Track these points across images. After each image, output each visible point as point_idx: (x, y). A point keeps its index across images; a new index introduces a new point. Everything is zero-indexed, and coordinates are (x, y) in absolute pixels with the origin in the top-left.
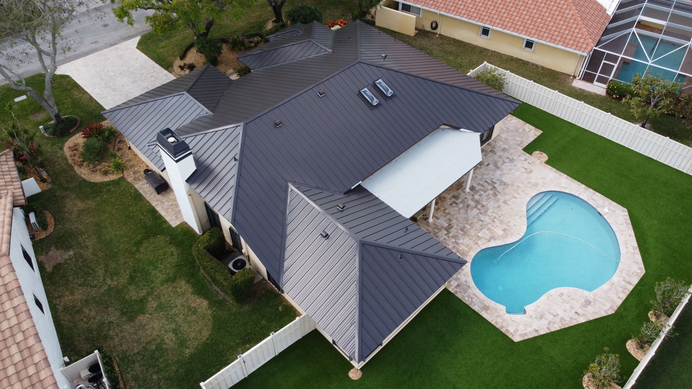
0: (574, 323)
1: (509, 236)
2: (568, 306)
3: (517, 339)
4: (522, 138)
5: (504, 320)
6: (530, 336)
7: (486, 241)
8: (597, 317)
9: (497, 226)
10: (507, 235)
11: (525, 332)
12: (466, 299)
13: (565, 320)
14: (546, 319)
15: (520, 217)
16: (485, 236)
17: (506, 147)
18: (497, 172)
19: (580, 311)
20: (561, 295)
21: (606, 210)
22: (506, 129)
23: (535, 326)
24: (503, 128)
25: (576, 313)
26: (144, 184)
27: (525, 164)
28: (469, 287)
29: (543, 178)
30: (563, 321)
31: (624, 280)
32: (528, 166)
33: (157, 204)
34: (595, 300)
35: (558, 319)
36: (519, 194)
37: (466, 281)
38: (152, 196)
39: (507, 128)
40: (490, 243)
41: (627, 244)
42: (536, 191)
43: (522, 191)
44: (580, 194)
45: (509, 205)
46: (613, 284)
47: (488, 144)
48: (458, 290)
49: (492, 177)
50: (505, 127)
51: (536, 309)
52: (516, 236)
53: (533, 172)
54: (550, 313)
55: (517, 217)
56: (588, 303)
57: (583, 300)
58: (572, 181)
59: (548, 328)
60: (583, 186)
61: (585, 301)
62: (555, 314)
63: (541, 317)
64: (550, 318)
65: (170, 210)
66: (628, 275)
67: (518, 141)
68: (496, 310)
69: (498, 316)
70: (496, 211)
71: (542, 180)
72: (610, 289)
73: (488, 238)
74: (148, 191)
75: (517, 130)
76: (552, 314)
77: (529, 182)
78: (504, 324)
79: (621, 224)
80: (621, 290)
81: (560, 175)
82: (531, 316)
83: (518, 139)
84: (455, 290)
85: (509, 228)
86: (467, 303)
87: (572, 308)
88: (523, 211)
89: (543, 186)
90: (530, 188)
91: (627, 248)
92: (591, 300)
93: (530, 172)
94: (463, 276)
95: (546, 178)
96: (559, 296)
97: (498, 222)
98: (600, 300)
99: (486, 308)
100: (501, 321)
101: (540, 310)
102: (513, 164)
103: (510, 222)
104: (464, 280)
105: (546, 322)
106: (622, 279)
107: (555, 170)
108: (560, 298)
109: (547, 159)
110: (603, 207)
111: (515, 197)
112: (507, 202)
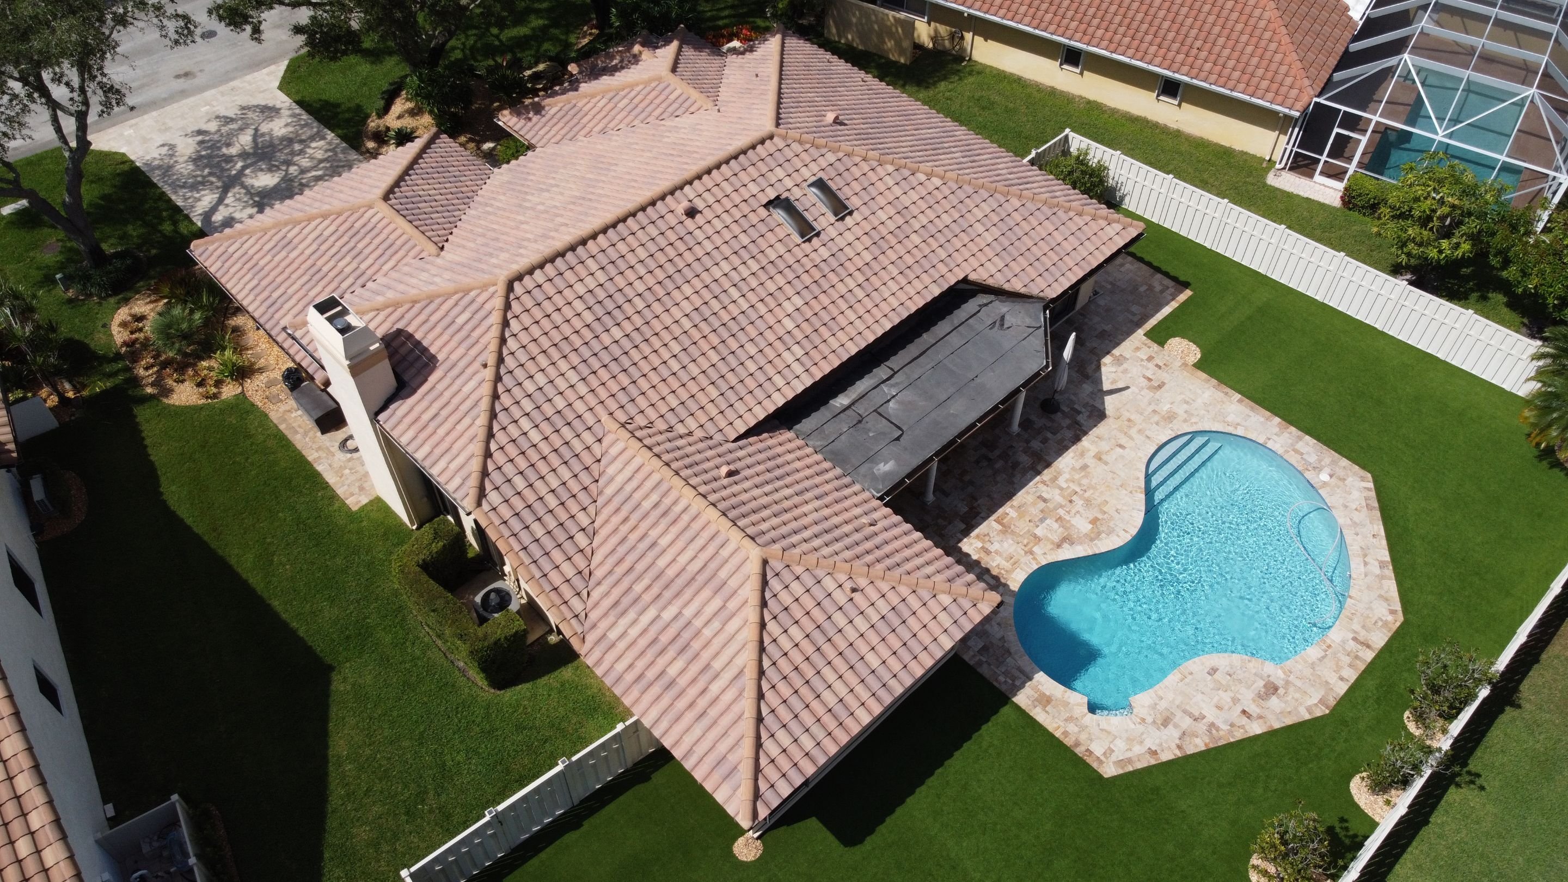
0: (1239, 735)
1: (1103, 535)
2: (1226, 697)
3: (1109, 771)
4: (1144, 307)
5: (1083, 728)
6: (1139, 766)
7: (1051, 546)
8: (1289, 721)
9: (1078, 512)
10: (1099, 534)
11: (1129, 755)
12: (1002, 679)
13: (1218, 729)
14: (1176, 726)
15: (1131, 492)
16: (1049, 535)
17: (1108, 328)
18: (1085, 386)
19: (1253, 709)
20: (1213, 671)
21: (1324, 477)
22: (1109, 287)
23: (1150, 743)
24: (1103, 283)
25: (1244, 712)
26: (289, 411)
27: (1148, 369)
28: (1008, 651)
29: (1187, 403)
30: (1214, 731)
31: (1355, 639)
32: (1154, 374)
33: (319, 458)
34: (1287, 683)
35: (1201, 727)
36: (1132, 438)
37: (1002, 639)
38: (307, 439)
39: (1112, 284)
40: (1060, 550)
41: (1365, 555)
42: (1170, 432)
43: (1140, 431)
44: (1269, 439)
45: (1106, 463)
46: (1329, 646)
47: (1066, 322)
48: (984, 660)
49: (1073, 398)
50: (1107, 282)
51: (1156, 704)
52: (1118, 536)
53: (1166, 387)
54: (1185, 712)
55: (1124, 492)
56: (1272, 689)
57: (1261, 683)
58: (1252, 409)
59: (1179, 747)
60: (1277, 420)
61: (1265, 686)
62: (1197, 714)
63: (1166, 722)
64: (1186, 722)
65: (347, 471)
66: (1364, 627)
67: (1135, 314)
68: (1066, 704)
69: (1070, 719)
70: (1077, 477)
71: (1185, 406)
72: (1323, 657)
73: (1057, 540)
74: (300, 426)
75: (1134, 288)
76: (1190, 715)
77: (1154, 411)
78: (1083, 737)
79: (1356, 509)
80: (1346, 660)
81: (1226, 394)
82: (1143, 720)
83: (1135, 309)
84: (977, 658)
85: (1105, 516)
86: (1003, 688)
87: (1235, 701)
88: (1138, 479)
89: (1185, 421)
90: (1157, 424)
91: (1366, 564)
92: (1280, 683)
93: (1160, 387)
94: (996, 628)
95: (1193, 400)
96: (1209, 673)
97: (1082, 502)
98: (1299, 683)
99: (1045, 701)
100: (1076, 729)
101: (1163, 705)
102: (1121, 368)
103: (1107, 502)
104: (998, 636)
105: (1176, 734)
106: (1352, 635)
107: (1214, 381)
108: (1209, 677)
109: (1199, 356)
110: (1318, 469)
111: (1121, 446)
112: (1104, 457)
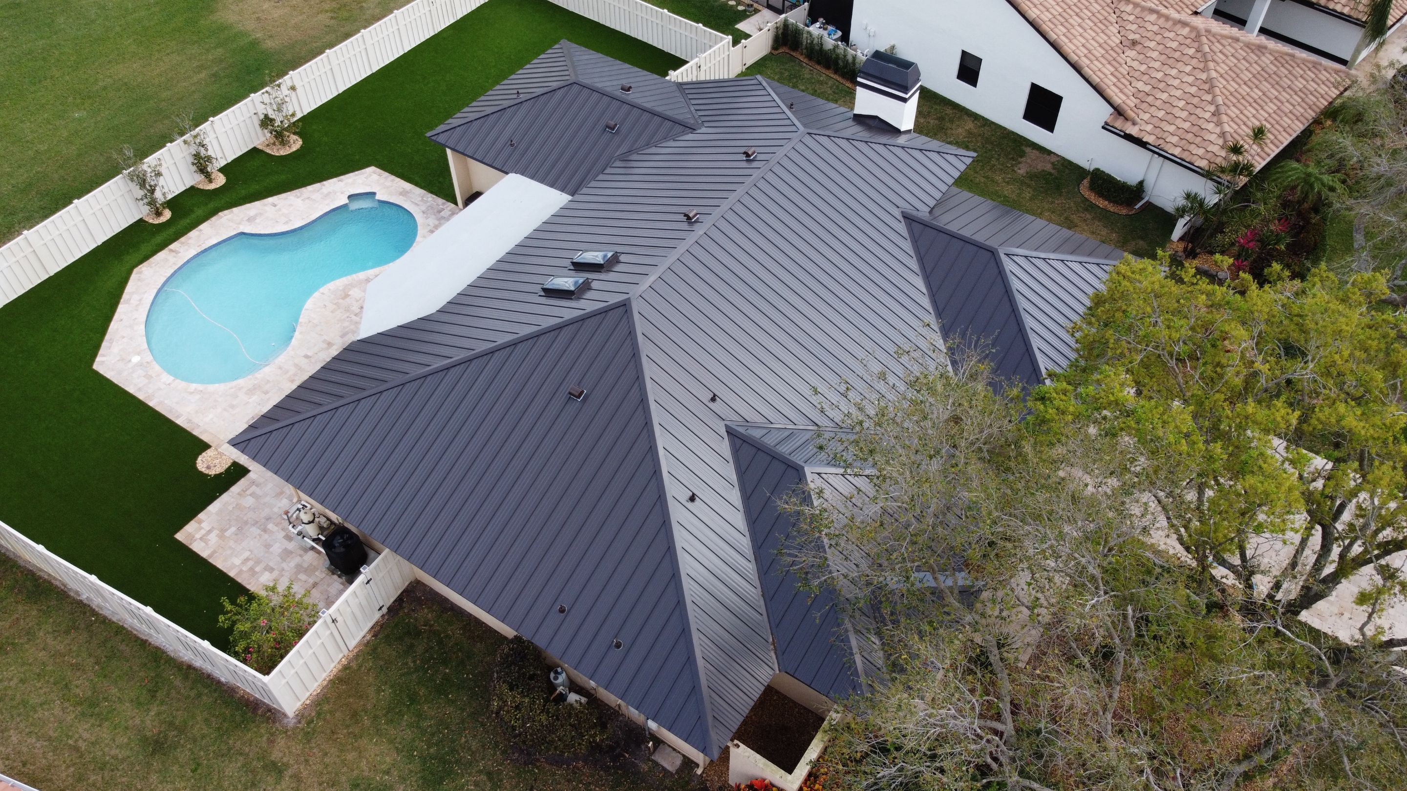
3: (372, 169)
4: (238, 506)
5: (381, 185)
6: (351, 174)
8: (248, 205)
9: (357, 301)
11: (356, 178)
12: (430, 199)
13: (296, 196)
14: (322, 193)
19: (269, 208)
20: (286, 223)
21: (136, 358)
22: (270, 526)
23: (341, 184)
24: (275, 529)
25: (275, 206)
28: (424, 212)
29: (232, 407)
30: (299, 195)
34: (239, 224)
35: (306, 196)
36: (296, 365)
37: (427, 218)
39: (265, 530)
40: (378, 273)
41: (137, 306)
42: (258, 376)
43: (287, 372)
44: (169, 384)
45: (325, 341)
46: (201, 243)
50: (272, 532)
51: (332, 201)
54: (314, 200)
55: (315, 321)
56: (250, 220)
57: (258, 221)
59: (324, 185)
60: (151, 404)
62: (307, 201)
63: (328, 194)
64: (315, 196)
66: (167, 260)
67: (252, 495)
68: (390, 194)
69: (389, 187)
70: (352, 327)
75: (242, 529)
76: (311, 200)
77: (266, 393)
78: (382, 181)
79: (123, 337)
80: (191, 241)
82: (342, 193)
83: (249, 501)
84: (445, 206)
85: (336, 301)
86: (430, 195)
87: (280, 210)
88: (301, 333)
89: (240, 389)
90: (268, 382)
91: (140, 300)
94: (431, 224)
95: (225, 410)
96: (291, 221)
97: (353, 308)
99: (404, 193)
100: (386, 183)
101: (327, 202)
103: (332, 312)
104: (430, 219)
105: (323, 190)
107: (195, 433)
109: (200, 458)
110: (140, 365)
111: (307, 357)
112: (325, 346)
